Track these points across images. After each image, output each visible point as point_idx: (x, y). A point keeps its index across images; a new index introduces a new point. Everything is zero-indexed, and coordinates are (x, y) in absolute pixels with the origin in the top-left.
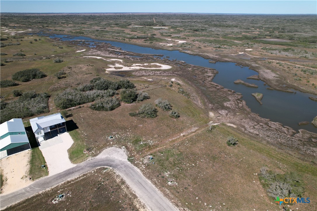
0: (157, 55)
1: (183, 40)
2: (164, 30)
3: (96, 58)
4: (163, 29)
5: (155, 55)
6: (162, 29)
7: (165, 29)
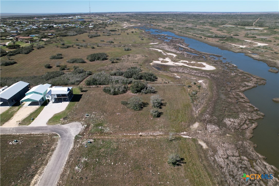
0: (215, 55)
1: (266, 43)
2: (256, 31)
3: (158, 51)
4: (256, 29)
5: (213, 55)
6: (254, 29)
7: (258, 29)
